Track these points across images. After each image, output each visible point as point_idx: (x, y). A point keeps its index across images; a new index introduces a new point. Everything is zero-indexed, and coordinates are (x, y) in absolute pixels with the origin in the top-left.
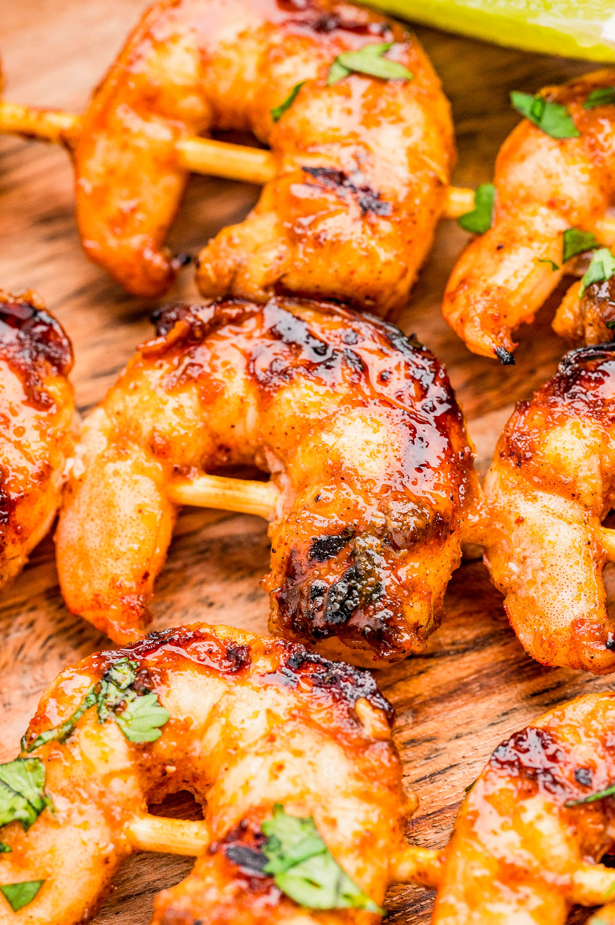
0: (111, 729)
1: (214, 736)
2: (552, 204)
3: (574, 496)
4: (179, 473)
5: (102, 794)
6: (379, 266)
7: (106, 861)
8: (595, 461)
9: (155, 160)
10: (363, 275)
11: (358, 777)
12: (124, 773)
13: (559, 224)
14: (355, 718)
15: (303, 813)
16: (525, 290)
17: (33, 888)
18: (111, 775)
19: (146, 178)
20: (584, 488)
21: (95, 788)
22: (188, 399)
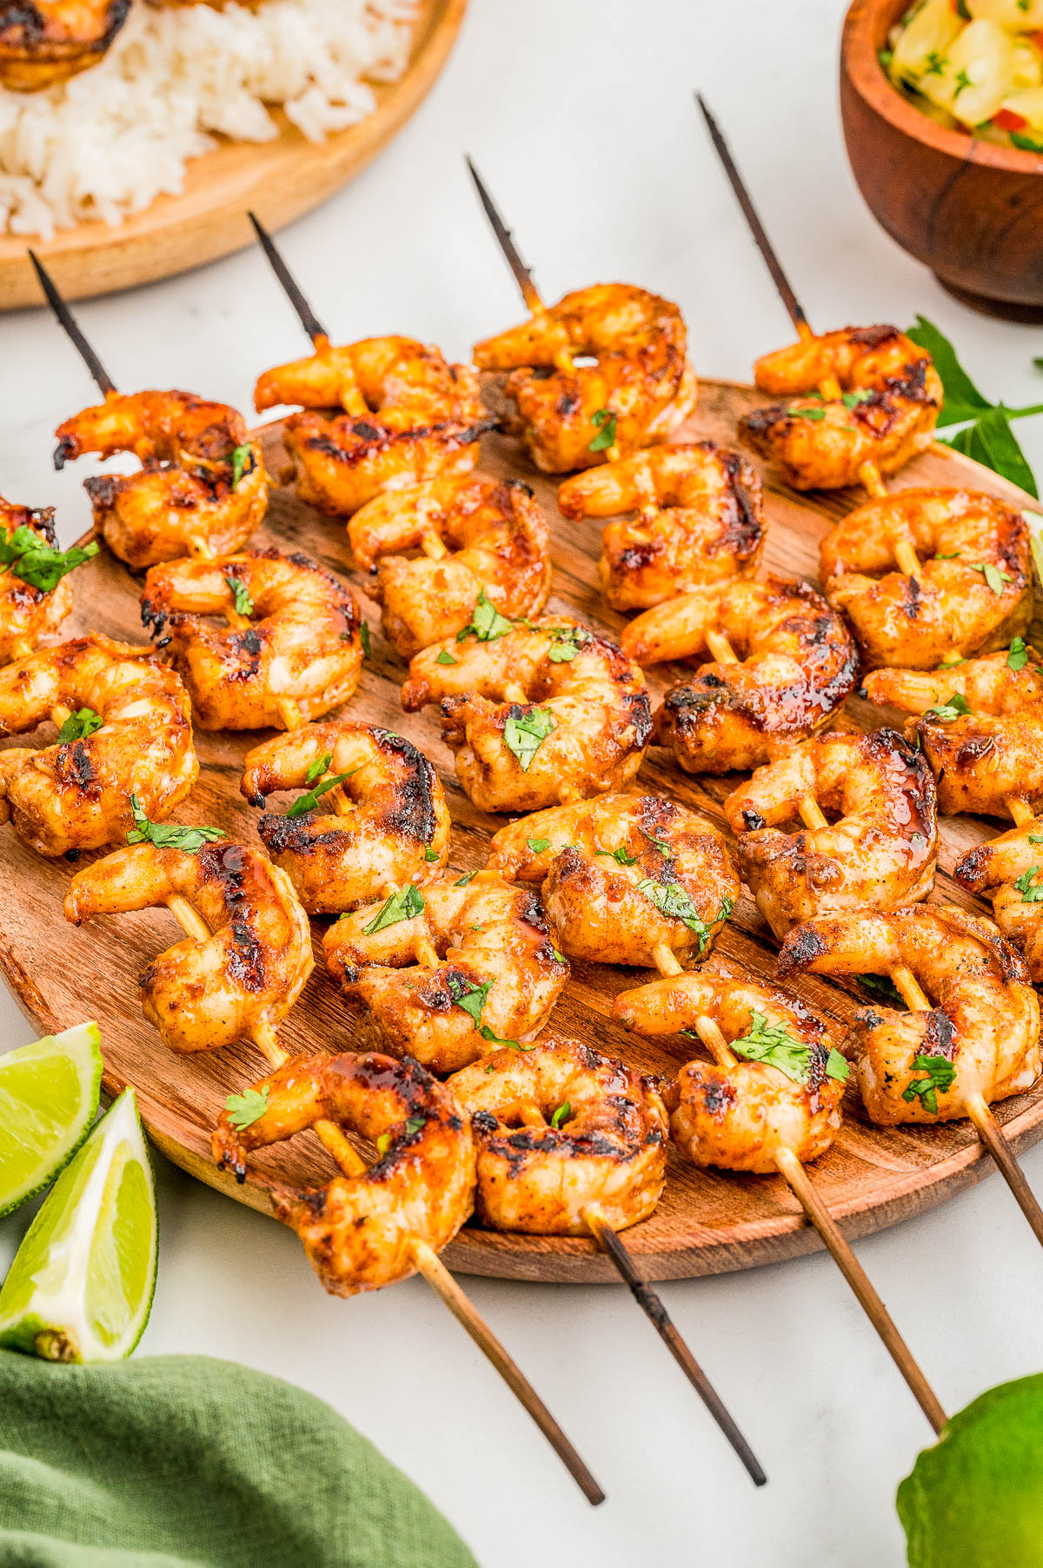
0: (548, 644)
1: (574, 684)
2: (968, 679)
3: (817, 771)
4: (719, 627)
5: (514, 660)
6: (880, 630)
7: (486, 684)
8: (843, 769)
9: (885, 535)
10: (871, 628)
11: (591, 740)
12: (531, 661)
13: (962, 691)
14: (622, 728)
15: (555, 725)
16: (912, 693)
17: (451, 661)
18: (526, 656)
19: (874, 538)
20: (825, 773)
21: (516, 655)
22: (756, 606)
